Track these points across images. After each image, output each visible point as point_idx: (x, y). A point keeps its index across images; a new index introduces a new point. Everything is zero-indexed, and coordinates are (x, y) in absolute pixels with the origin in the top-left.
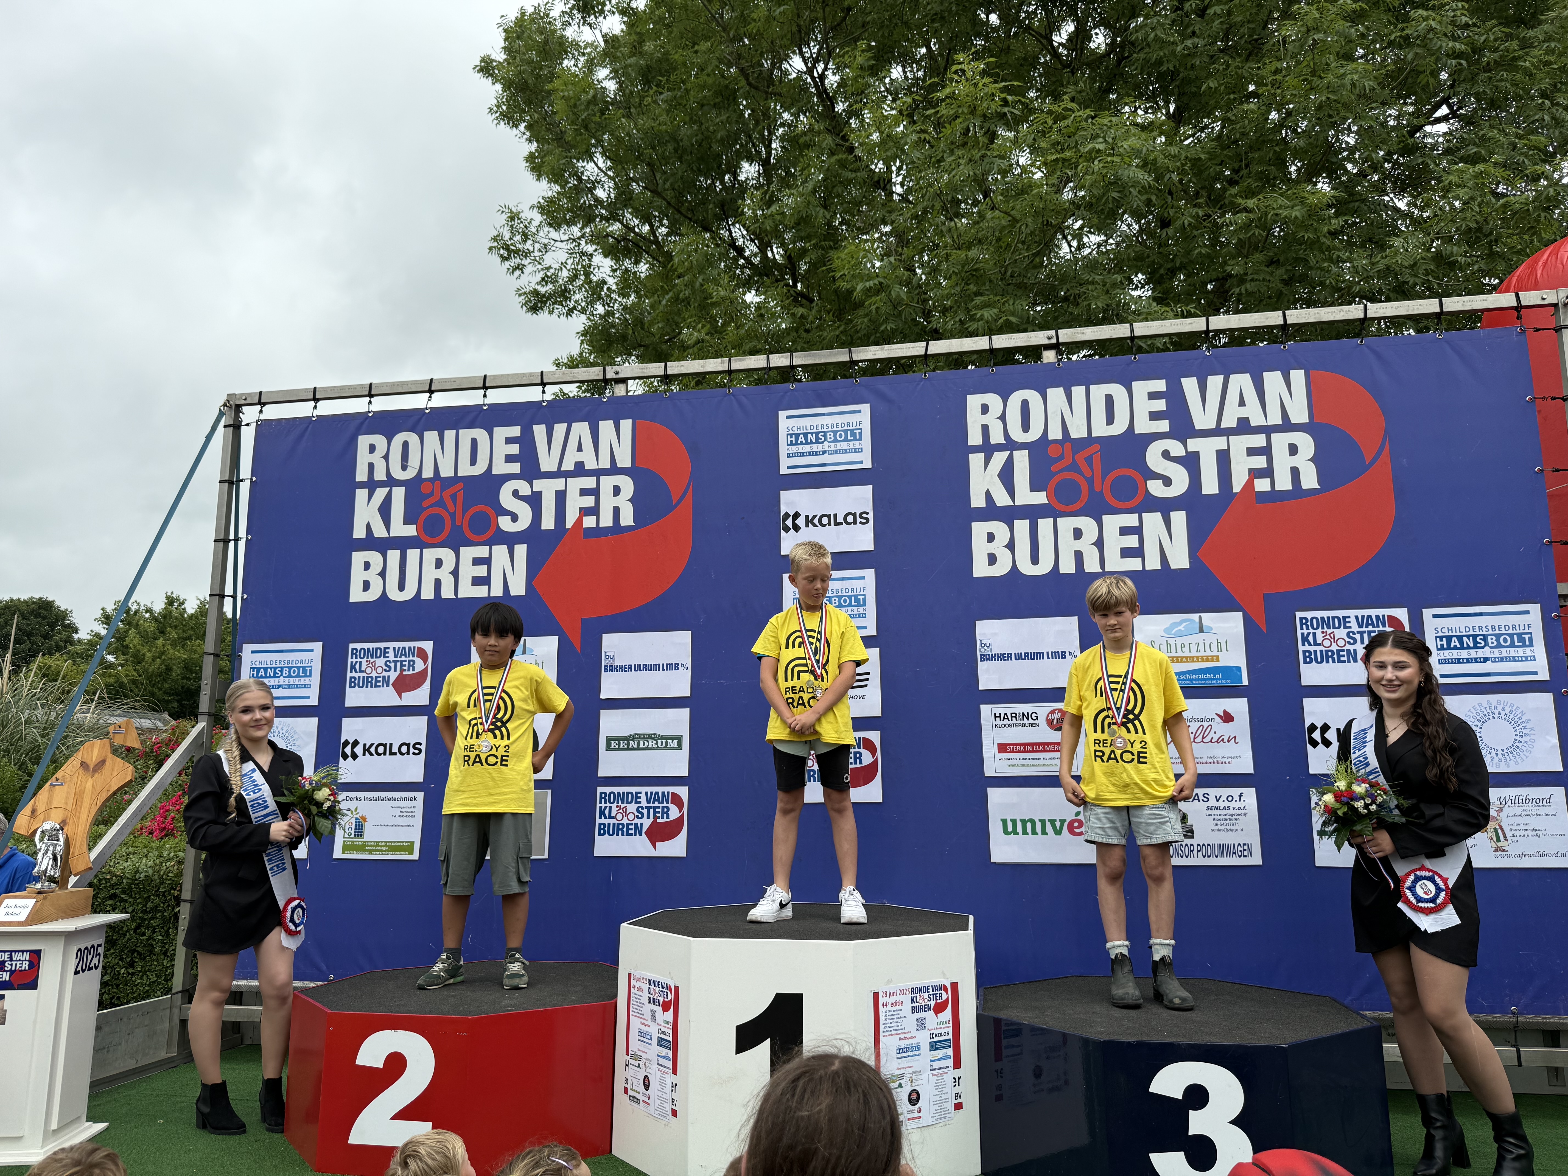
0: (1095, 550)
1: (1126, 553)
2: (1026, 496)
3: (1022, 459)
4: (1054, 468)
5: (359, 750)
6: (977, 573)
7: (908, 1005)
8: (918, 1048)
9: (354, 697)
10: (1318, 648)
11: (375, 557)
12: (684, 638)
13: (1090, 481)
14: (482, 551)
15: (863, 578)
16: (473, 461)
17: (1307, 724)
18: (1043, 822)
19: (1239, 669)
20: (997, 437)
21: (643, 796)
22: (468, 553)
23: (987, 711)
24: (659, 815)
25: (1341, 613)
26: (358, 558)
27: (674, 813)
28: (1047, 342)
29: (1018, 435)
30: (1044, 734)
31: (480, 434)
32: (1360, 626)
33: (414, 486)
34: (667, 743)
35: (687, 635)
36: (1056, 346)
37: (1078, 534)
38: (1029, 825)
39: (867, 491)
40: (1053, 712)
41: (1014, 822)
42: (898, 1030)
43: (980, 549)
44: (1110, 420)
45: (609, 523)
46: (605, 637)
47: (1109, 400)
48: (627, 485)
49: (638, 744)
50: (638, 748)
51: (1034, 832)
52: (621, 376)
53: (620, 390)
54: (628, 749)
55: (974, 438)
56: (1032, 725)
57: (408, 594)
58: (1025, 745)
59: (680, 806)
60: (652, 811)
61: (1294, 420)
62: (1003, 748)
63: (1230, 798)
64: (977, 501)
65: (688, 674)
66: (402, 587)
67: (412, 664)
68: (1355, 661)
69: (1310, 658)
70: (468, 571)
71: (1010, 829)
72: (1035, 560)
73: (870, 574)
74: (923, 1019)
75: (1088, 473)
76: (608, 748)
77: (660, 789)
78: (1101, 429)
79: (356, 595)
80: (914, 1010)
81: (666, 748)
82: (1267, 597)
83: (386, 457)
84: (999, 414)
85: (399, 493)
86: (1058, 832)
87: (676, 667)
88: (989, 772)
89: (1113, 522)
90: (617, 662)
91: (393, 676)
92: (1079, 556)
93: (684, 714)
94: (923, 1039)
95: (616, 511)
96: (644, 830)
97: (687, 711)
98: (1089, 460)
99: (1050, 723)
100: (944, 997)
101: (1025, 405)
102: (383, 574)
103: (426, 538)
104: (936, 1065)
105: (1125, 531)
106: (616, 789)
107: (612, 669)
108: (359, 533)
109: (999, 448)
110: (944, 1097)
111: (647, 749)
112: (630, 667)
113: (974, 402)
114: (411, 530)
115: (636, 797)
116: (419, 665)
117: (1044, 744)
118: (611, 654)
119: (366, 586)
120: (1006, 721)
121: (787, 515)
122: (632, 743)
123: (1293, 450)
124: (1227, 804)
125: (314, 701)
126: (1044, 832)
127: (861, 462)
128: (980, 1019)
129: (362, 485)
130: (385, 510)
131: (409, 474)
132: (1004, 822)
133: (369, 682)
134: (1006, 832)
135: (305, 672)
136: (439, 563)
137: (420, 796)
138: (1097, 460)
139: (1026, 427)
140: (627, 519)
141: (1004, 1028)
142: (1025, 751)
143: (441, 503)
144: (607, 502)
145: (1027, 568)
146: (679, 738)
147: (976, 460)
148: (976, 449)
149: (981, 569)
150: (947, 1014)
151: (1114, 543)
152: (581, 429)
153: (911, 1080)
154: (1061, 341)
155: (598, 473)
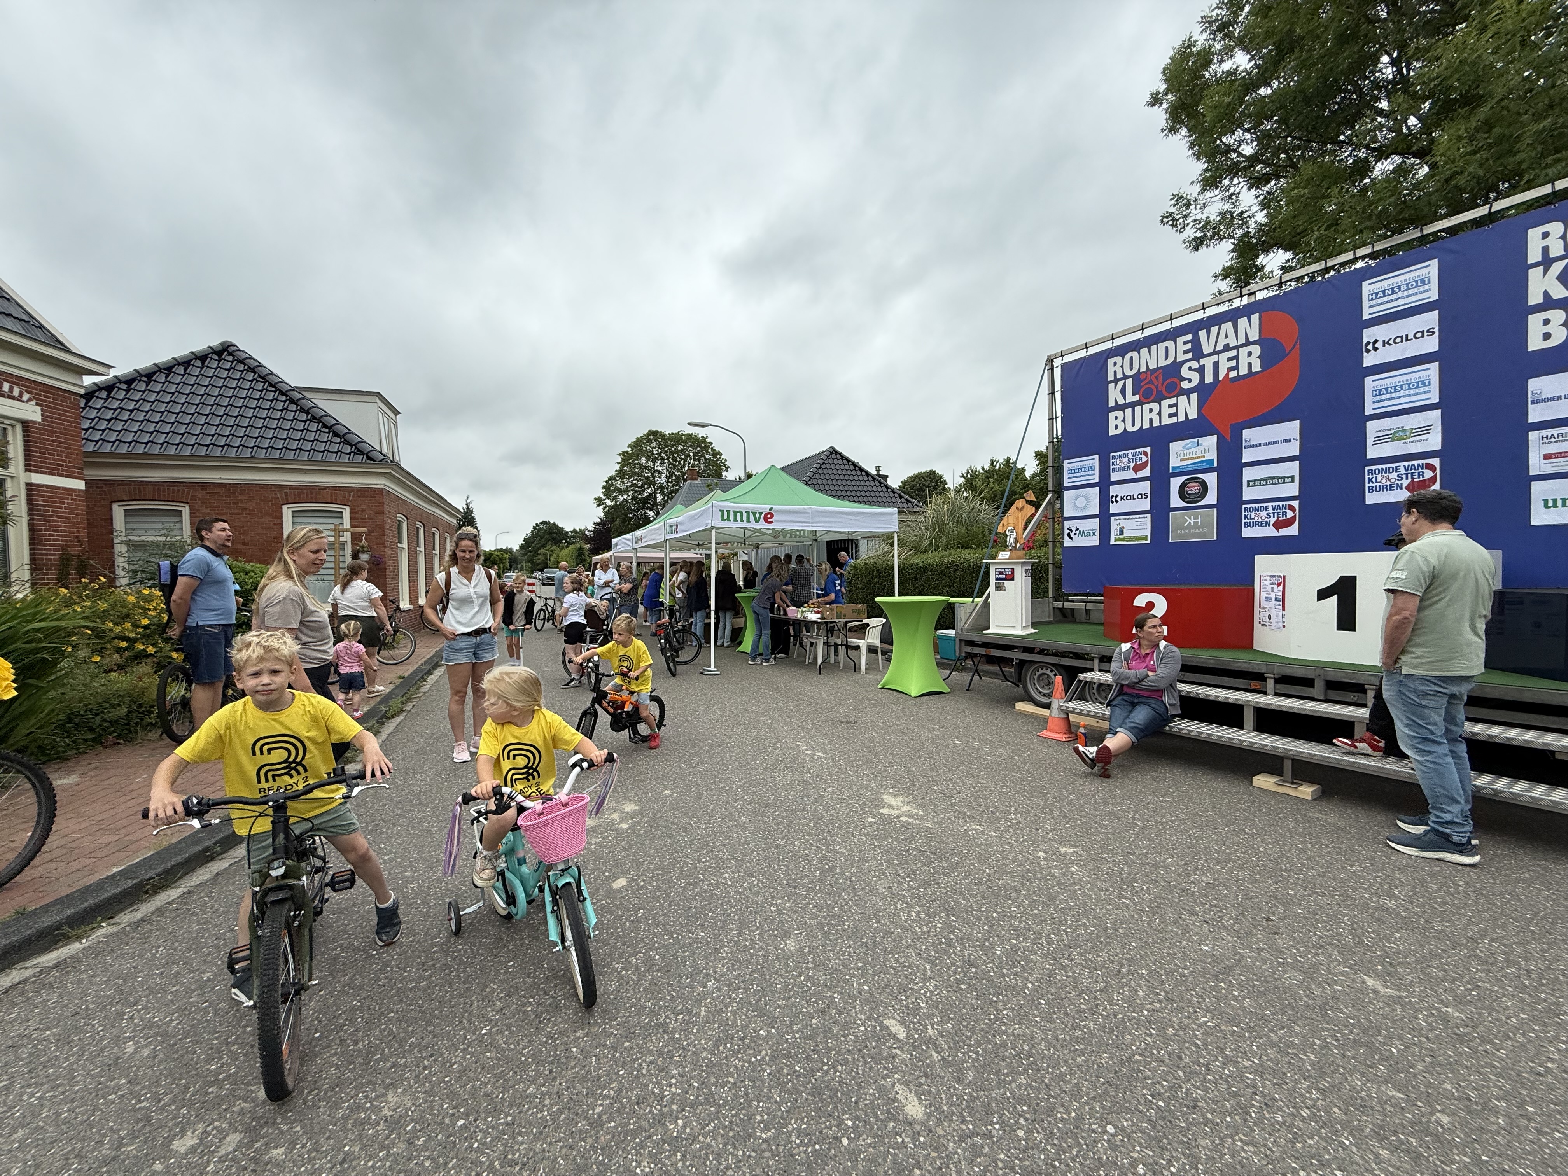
5: (1118, 499)
6: (1531, 349)
9: (1114, 477)
11: (1120, 414)
12: (1295, 424)
14: (1173, 401)
15: (1429, 369)
16: (1166, 358)
20: (1557, 252)
21: (1270, 507)
22: (1165, 403)
23: (1533, 436)
24: (1281, 516)
26: (1112, 415)
27: (1290, 514)
31: (1170, 344)
33: (1137, 378)
34: (1285, 480)
35: (1298, 422)
39: (1434, 315)
41: (1555, 500)
43: (1535, 332)
46: (1244, 431)
48: (1256, 350)
49: (1267, 482)
50: (1267, 484)
52: (1252, 291)
54: (1260, 485)
55: (1534, 257)
57: (1137, 427)
59: (1294, 510)
60: (1276, 514)
62: (1548, 456)
64: (1535, 300)
65: (1298, 443)
66: (1133, 425)
67: (1141, 459)
70: (1166, 411)
71: (1551, 505)
73: (1434, 366)
77: (1281, 504)
79: (1112, 432)
81: (1284, 483)
83: (1122, 366)
84: (1560, 235)
85: (1129, 382)
87: (1290, 440)
88: (1532, 473)
90: (1252, 443)
91: (1132, 465)
93: (1296, 464)
95: (1250, 365)
96: (1272, 524)
97: (1297, 462)
102: (1124, 421)
103: (1144, 400)
106: (1253, 506)
107: (1250, 447)
108: (1111, 404)
109: (1559, 258)
111: (1272, 484)
112: (1260, 445)
113: (1535, 233)
114: (1137, 398)
115: (1266, 508)
116: (1144, 459)
118: (1248, 440)
119: (1117, 427)
120: (1552, 440)
121: (1369, 343)
122: (1263, 482)
125: (1097, 480)
127: (1429, 297)
129: (1111, 382)
130: (1123, 392)
131: (1134, 371)
132: (1546, 501)
133: (1120, 469)
134: (1547, 507)
135: (1092, 469)
136: (1151, 410)
137: (1149, 516)
140: (1257, 367)
143: (1151, 382)
144: (1244, 361)
146: (1293, 478)
147: (1535, 273)
148: (1536, 265)
149: (1535, 345)
152: (1228, 326)
155: (1237, 348)
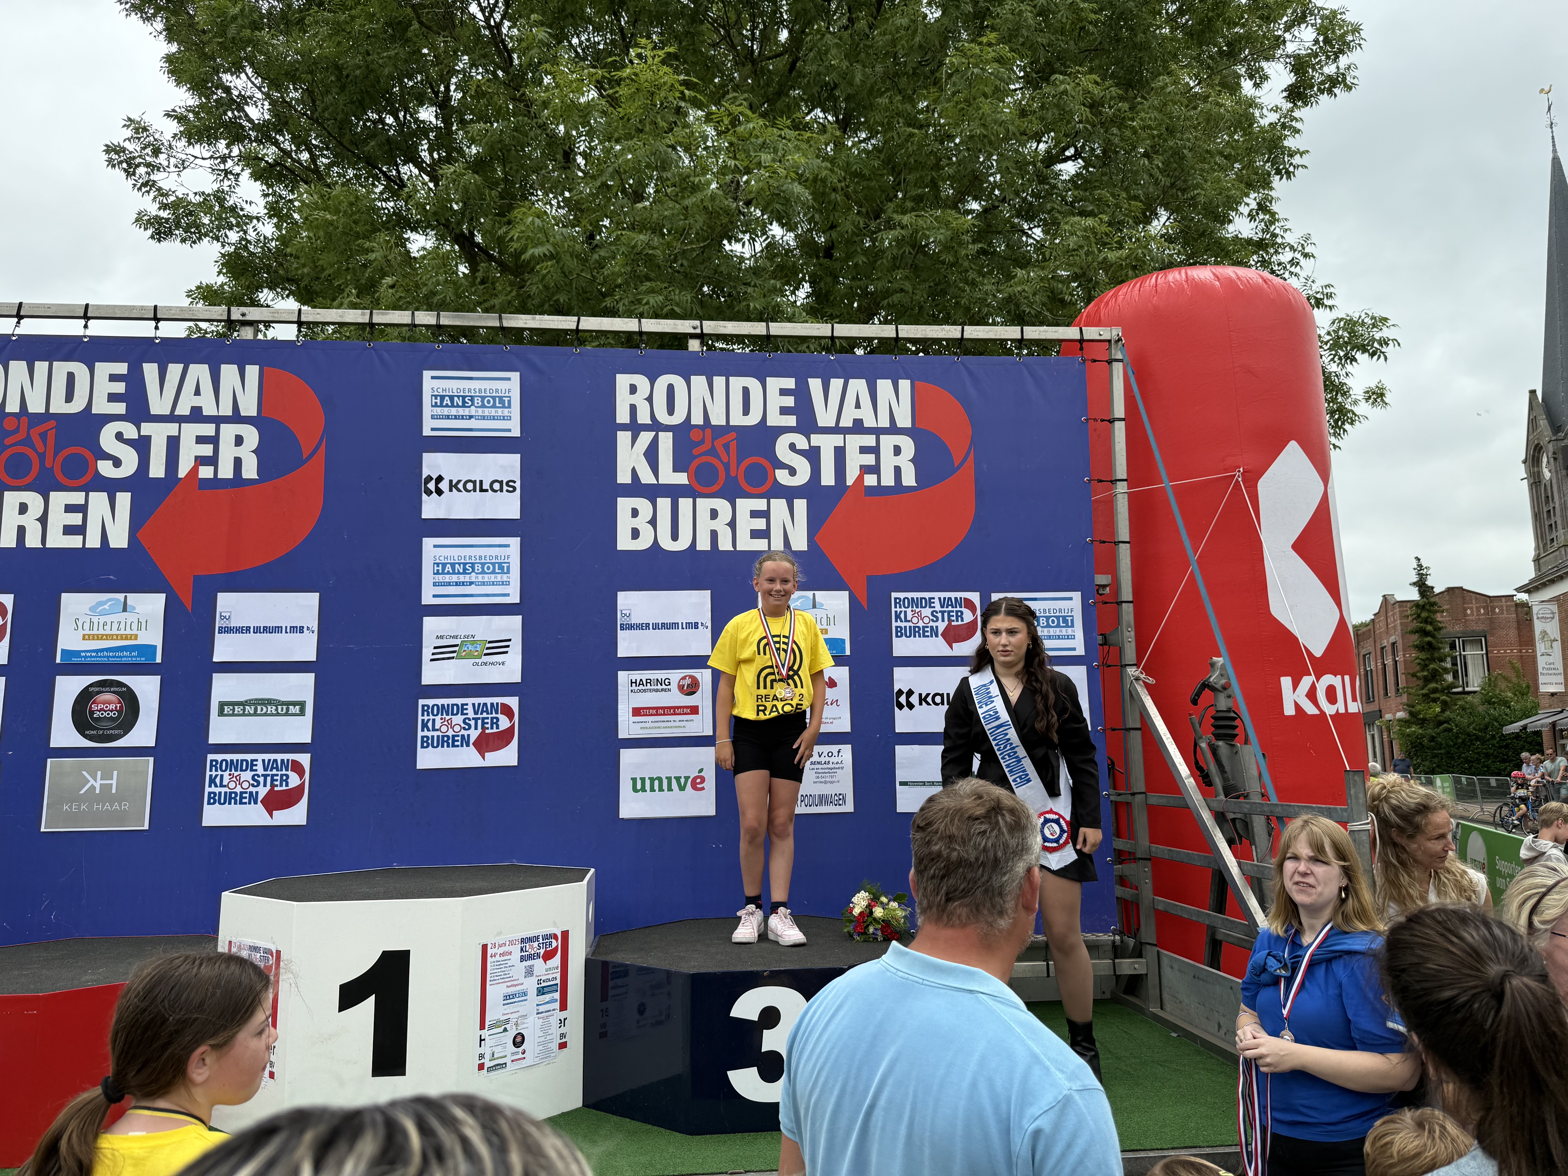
0: (729, 529)
1: (755, 534)
2: (669, 476)
3: (666, 441)
4: (695, 451)
6: (620, 547)
7: (517, 954)
8: (525, 994)
10: (908, 624)
12: (313, 599)
13: (727, 466)
14: (76, 498)
15: (507, 546)
16: (69, 398)
17: (896, 689)
18: (669, 779)
19: (843, 641)
20: (644, 418)
21: (260, 763)
22: (61, 498)
23: (623, 677)
24: (278, 783)
25: (927, 595)
27: (294, 780)
28: (692, 331)
29: (663, 417)
30: (676, 698)
31: (78, 368)
32: (942, 607)
34: (288, 709)
35: (317, 595)
36: (701, 337)
37: (714, 514)
38: (656, 783)
39: (515, 459)
40: (684, 678)
41: (643, 780)
42: (505, 978)
43: (624, 523)
44: (746, 411)
45: (230, 475)
46: (220, 595)
47: (746, 391)
48: (251, 435)
49: (256, 710)
50: (255, 714)
51: (661, 789)
52: (248, 318)
53: (247, 333)
54: (244, 715)
55: (622, 417)
56: (664, 690)
58: (657, 708)
59: (301, 772)
60: (269, 779)
61: (900, 424)
62: (637, 712)
63: (830, 754)
64: (624, 477)
65: (315, 637)
68: (937, 636)
69: (900, 633)
70: (59, 517)
71: (639, 787)
72: (675, 536)
73: (514, 543)
74: (531, 967)
75: (726, 460)
76: (221, 713)
77: (279, 757)
78: (738, 419)
80: (522, 959)
81: (287, 714)
82: (869, 579)
84: (647, 395)
86: (682, 788)
87: (301, 630)
88: (622, 735)
89: (745, 505)
90: (234, 624)
92: (714, 535)
93: (309, 679)
94: (531, 985)
95: (238, 462)
96: (260, 799)
97: (312, 676)
98: (726, 447)
99: (681, 688)
100: (554, 944)
101: (671, 389)
104: (542, 1008)
105: (755, 514)
106: (228, 757)
107: (228, 630)
109: (646, 428)
110: (549, 1037)
111: (266, 714)
112: (248, 629)
113: (623, 381)
115: (252, 765)
117: (674, 708)
118: (227, 615)
120: (641, 687)
121: (430, 479)
122: (250, 709)
123: (897, 451)
124: (827, 759)
126: (670, 789)
127: (509, 430)
128: (587, 961)
132: (634, 780)
134: (635, 790)
136: (23, 508)
138: (733, 446)
139: (671, 410)
140: (250, 472)
141: (611, 970)
142: (657, 715)
143: (27, 442)
144: (227, 453)
145: (667, 544)
146: (302, 704)
147: (623, 438)
148: (624, 427)
149: (624, 542)
150: (556, 960)
151: (746, 524)
152: (200, 372)
153: (517, 1024)
154: (705, 331)
155: (218, 420)
